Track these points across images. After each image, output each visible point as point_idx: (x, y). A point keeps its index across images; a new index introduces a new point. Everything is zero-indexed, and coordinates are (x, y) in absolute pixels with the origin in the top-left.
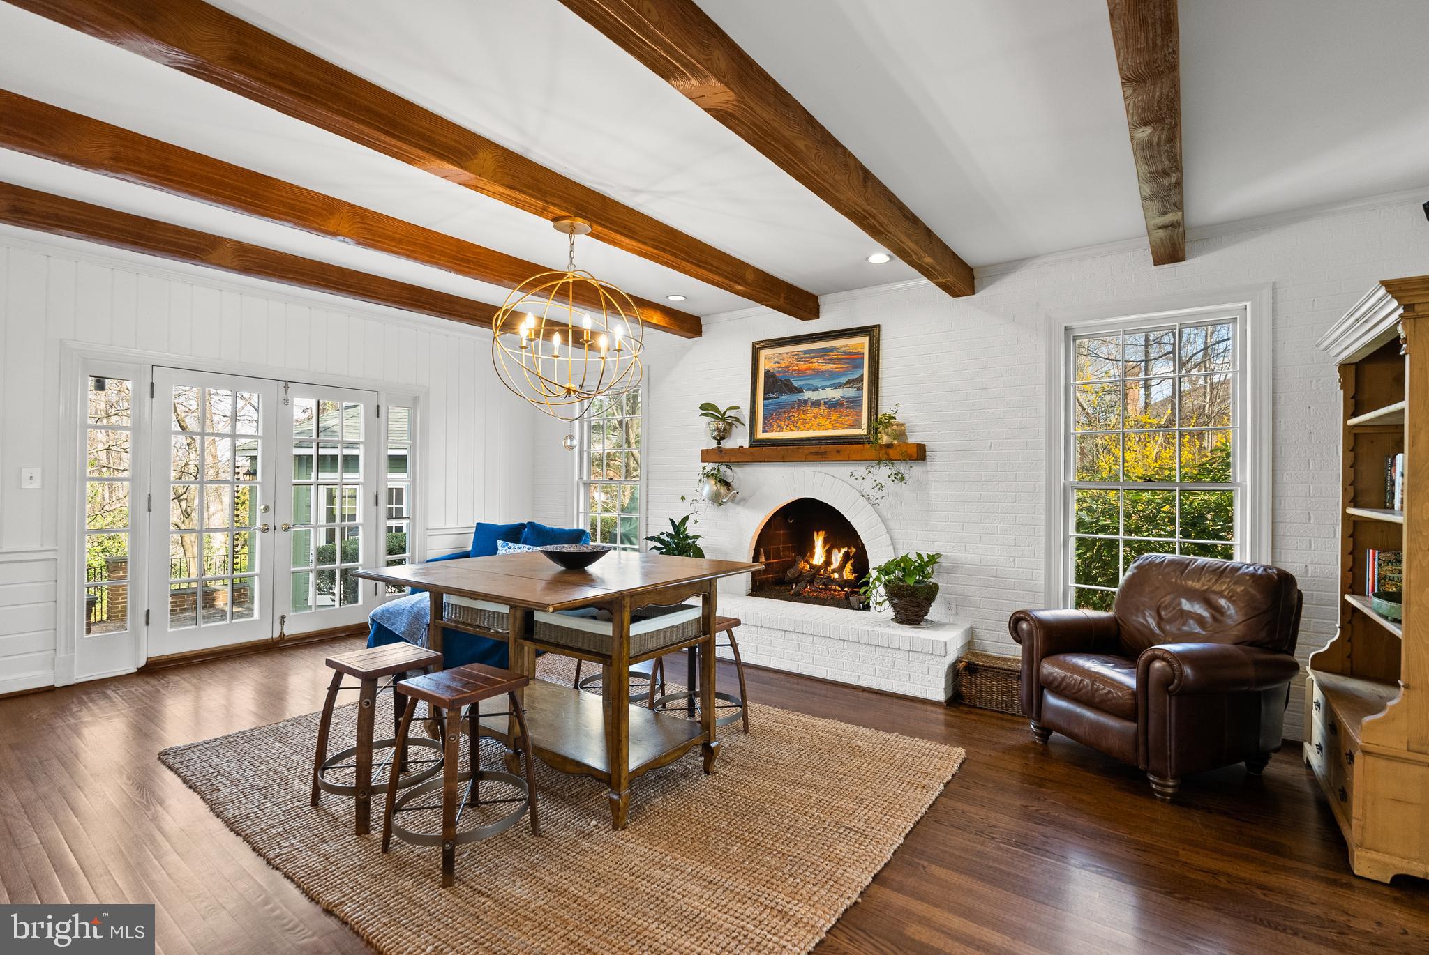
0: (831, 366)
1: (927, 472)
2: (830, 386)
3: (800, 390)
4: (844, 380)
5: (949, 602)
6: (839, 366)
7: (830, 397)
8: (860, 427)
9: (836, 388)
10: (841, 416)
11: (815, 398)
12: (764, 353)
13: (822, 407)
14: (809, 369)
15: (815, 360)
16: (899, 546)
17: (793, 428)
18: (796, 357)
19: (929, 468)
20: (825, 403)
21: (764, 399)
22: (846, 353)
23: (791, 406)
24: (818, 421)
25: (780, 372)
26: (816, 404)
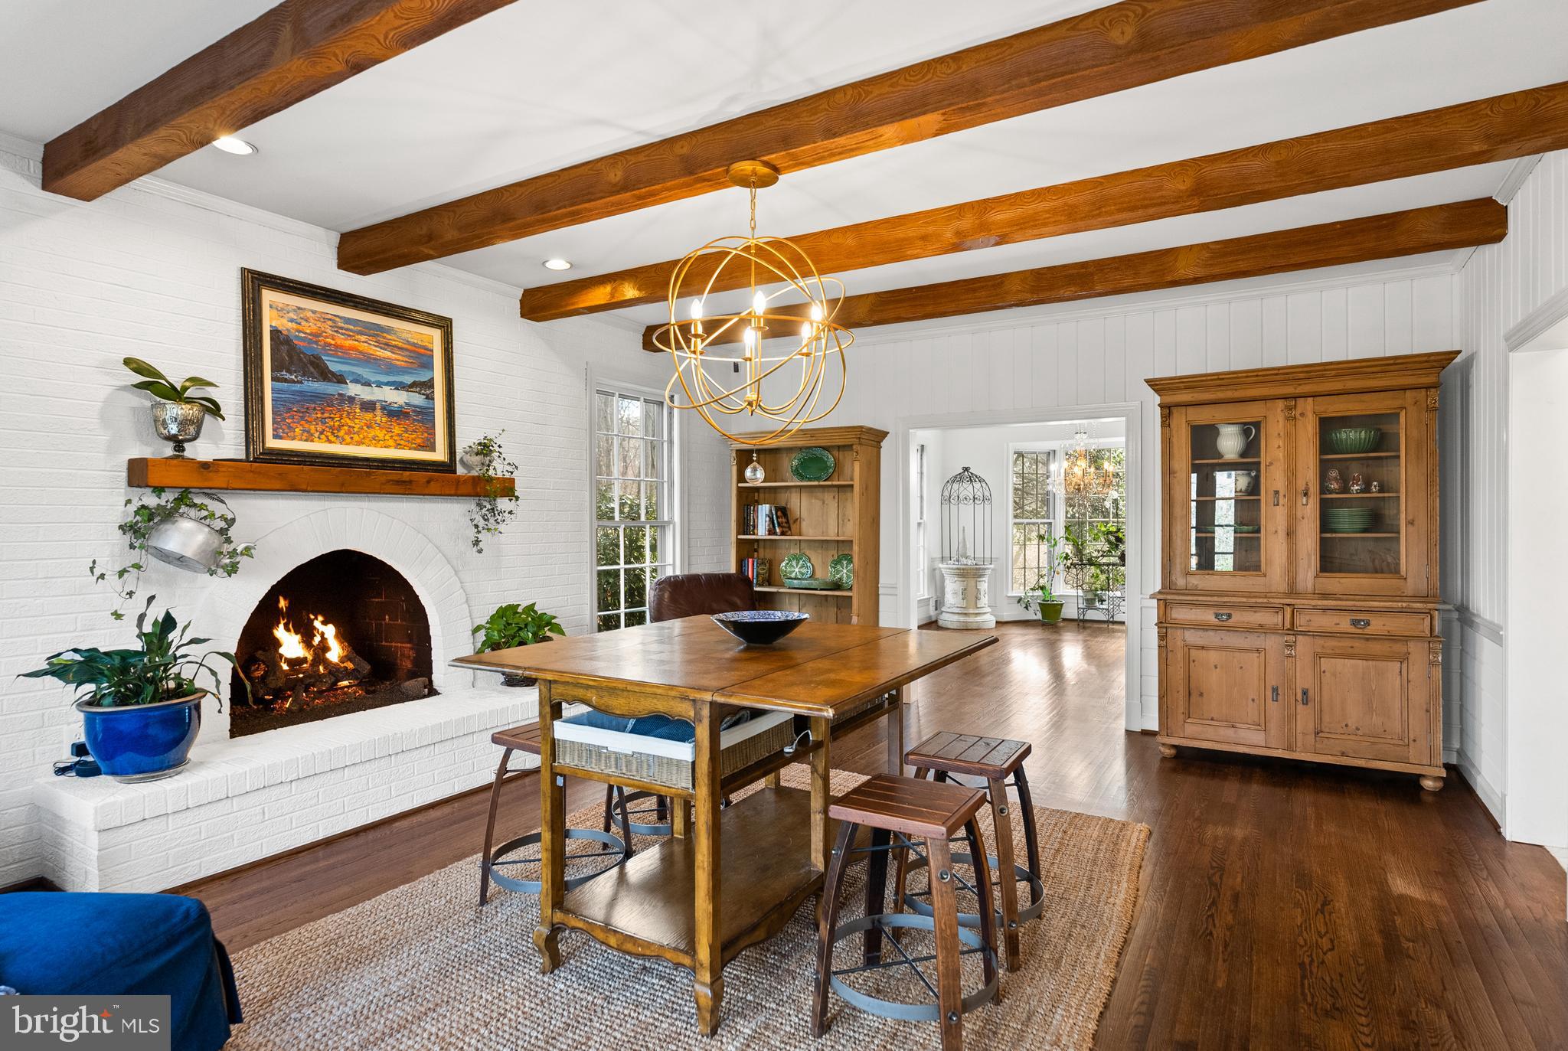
0: (386, 353)
2: (388, 384)
3: (340, 379)
4: (407, 379)
6: (399, 357)
8: (433, 449)
10: (406, 431)
12: (266, 295)
14: (354, 348)
15: (361, 338)
18: (330, 323)
21: (274, 380)
22: (408, 342)
25: (303, 339)
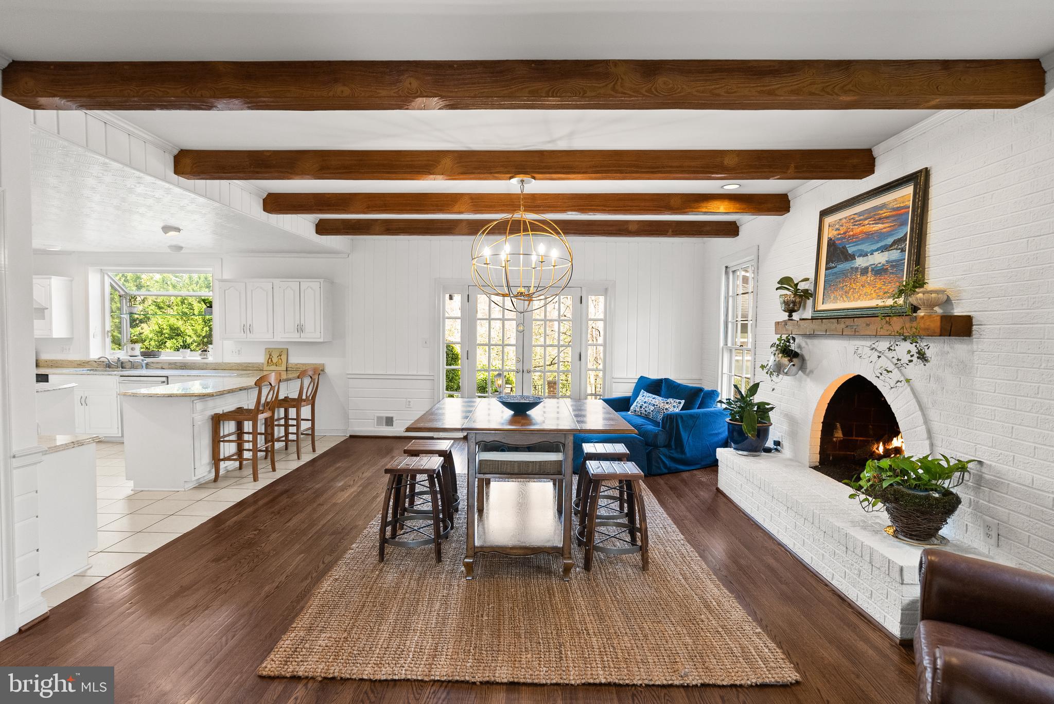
0: (880, 226)
1: (973, 352)
2: (877, 250)
3: (852, 257)
4: (890, 241)
5: (989, 527)
6: (887, 225)
7: (876, 262)
9: (882, 252)
10: (884, 284)
11: (864, 265)
12: (828, 220)
13: (869, 274)
14: (862, 232)
15: (866, 222)
16: (938, 442)
17: (845, 299)
18: (852, 221)
19: (975, 347)
20: (873, 270)
21: (826, 269)
22: (894, 209)
23: (844, 274)
24: (865, 290)
25: (839, 239)
26: (864, 271)
